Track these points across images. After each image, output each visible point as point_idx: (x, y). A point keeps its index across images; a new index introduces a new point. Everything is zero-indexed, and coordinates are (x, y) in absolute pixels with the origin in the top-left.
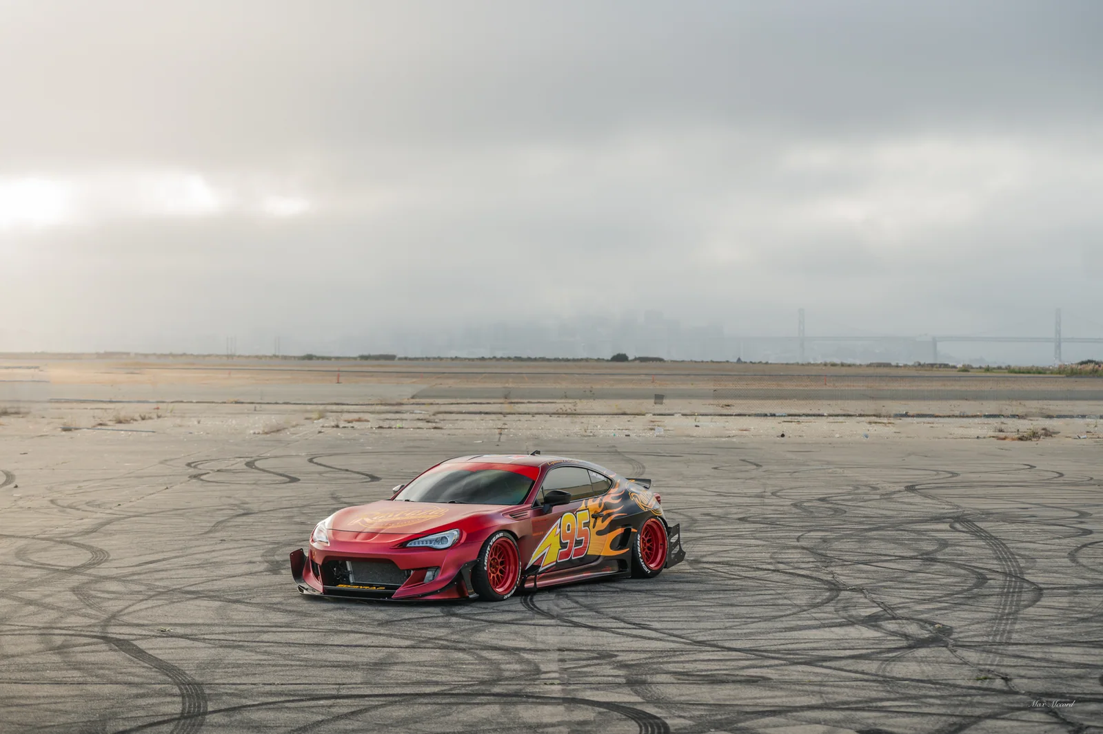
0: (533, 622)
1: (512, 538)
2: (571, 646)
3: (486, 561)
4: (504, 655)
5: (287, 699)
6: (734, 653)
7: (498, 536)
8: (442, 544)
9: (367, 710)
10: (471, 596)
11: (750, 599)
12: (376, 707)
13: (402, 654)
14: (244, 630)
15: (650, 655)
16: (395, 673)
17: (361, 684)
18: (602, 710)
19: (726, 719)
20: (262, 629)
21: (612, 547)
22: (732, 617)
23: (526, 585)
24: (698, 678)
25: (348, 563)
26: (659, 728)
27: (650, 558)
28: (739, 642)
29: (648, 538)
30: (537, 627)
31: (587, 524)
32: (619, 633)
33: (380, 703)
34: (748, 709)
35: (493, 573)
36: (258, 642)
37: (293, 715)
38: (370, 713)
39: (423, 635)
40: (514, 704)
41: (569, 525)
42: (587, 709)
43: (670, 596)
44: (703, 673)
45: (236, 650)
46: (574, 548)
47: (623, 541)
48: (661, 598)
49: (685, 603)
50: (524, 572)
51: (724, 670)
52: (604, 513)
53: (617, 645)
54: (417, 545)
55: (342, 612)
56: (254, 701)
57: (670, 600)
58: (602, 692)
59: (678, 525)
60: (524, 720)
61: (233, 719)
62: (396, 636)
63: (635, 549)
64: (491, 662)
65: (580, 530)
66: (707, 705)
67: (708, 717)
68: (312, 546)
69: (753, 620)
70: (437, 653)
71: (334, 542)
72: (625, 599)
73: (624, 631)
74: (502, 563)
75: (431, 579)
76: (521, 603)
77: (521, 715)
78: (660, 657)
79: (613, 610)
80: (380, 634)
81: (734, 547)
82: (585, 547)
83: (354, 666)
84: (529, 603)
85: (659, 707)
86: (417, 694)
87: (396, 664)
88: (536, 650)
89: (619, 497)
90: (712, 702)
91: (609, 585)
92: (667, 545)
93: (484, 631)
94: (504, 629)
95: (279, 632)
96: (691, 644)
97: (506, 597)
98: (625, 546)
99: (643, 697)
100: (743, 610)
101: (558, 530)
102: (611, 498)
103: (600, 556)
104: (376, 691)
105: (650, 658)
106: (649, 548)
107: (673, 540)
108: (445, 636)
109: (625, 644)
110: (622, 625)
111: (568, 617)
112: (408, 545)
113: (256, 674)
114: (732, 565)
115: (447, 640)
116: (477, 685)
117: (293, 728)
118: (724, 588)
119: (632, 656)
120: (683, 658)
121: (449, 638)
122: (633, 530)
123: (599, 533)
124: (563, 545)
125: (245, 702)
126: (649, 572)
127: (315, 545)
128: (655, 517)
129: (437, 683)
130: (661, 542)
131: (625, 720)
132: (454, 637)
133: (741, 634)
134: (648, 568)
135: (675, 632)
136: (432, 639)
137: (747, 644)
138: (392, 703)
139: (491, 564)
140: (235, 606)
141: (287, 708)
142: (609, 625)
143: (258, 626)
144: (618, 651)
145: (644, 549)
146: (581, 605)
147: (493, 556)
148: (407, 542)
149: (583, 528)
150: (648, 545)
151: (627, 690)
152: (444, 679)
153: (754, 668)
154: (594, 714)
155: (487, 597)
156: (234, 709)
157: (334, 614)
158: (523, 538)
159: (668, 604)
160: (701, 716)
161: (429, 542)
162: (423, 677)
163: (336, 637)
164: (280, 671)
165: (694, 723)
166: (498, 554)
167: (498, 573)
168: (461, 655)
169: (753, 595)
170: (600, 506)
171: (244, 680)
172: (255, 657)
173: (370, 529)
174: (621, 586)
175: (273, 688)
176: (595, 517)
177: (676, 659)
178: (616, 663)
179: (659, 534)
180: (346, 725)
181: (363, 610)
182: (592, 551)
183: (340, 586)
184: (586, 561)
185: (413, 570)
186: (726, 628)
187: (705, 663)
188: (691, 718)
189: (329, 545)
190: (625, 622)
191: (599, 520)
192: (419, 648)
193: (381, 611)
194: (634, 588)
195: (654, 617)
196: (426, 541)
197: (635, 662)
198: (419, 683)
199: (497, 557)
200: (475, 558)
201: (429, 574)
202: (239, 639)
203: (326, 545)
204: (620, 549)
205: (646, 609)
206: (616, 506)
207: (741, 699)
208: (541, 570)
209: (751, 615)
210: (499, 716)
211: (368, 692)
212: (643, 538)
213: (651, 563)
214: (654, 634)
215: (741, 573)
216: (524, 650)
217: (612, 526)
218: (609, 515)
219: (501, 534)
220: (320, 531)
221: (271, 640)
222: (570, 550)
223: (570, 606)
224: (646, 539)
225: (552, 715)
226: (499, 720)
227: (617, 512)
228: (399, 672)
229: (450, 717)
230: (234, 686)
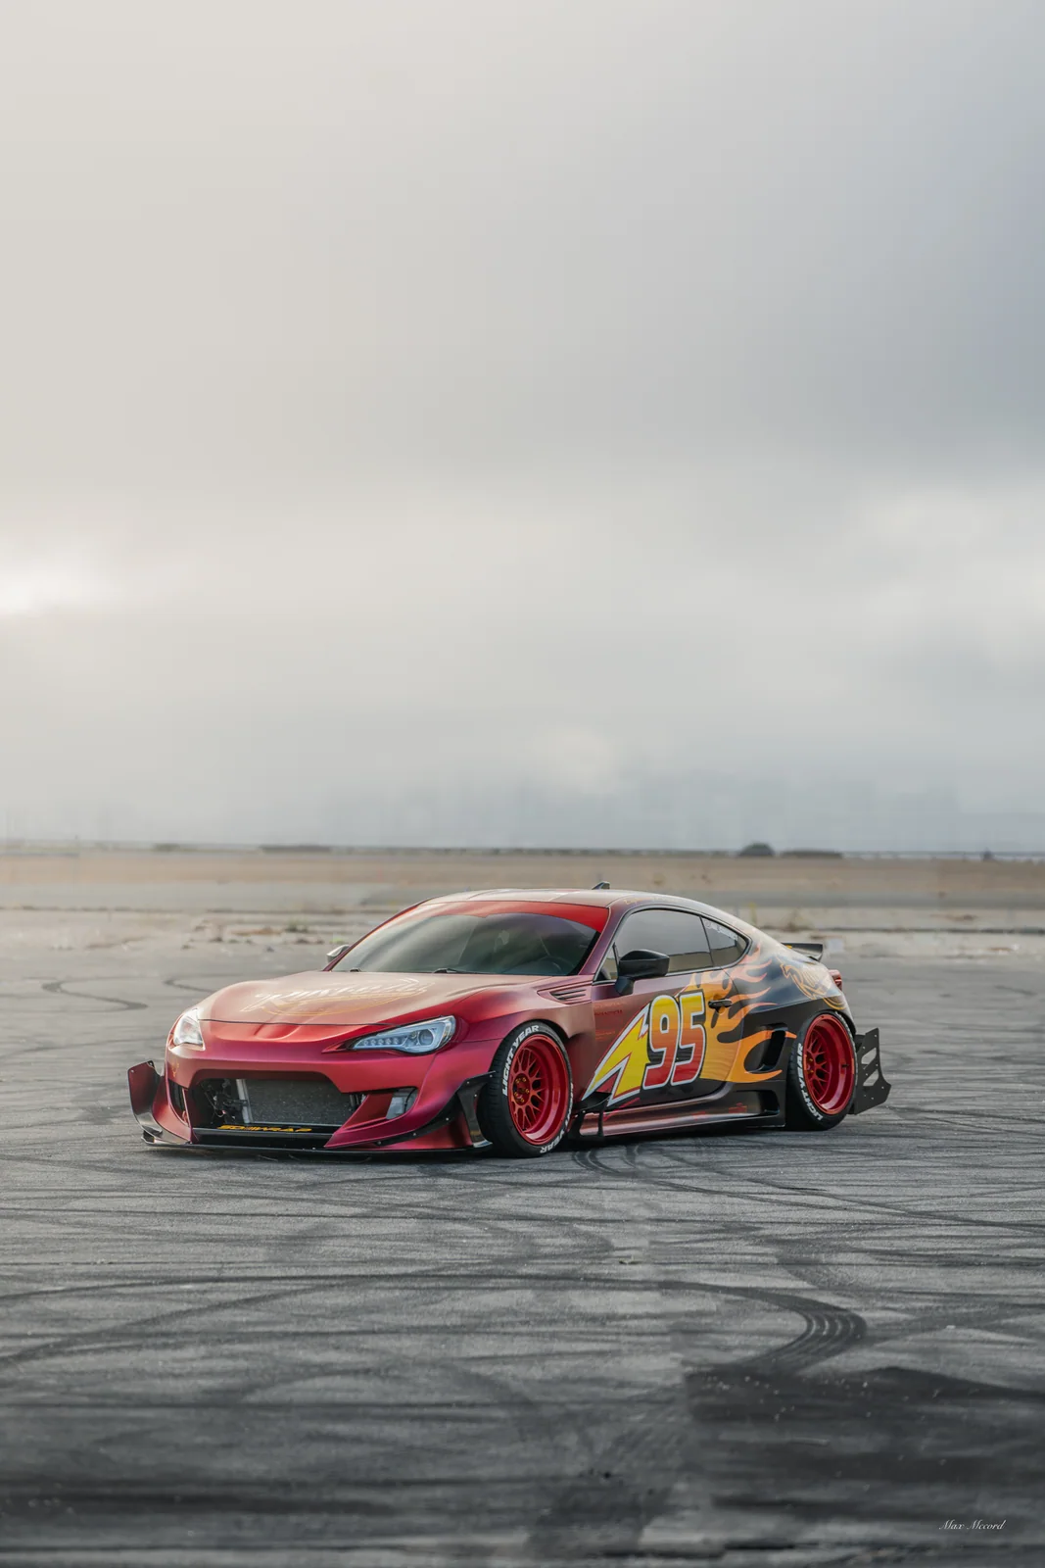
0: (596, 1184)
1: (558, 1039)
2: (670, 1216)
3: (506, 1077)
4: (541, 1226)
5: (120, 1282)
6: (990, 1229)
7: (528, 1031)
8: (422, 1044)
9: (275, 1296)
10: (476, 1145)
11: (1019, 1159)
12: (295, 1292)
13: (345, 1226)
14: (36, 1196)
15: (823, 1228)
16: (331, 1248)
17: (265, 1262)
18: (731, 1297)
19: (975, 1313)
20: (73, 1193)
21: (749, 1065)
22: (985, 1181)
23: (583, 1131)
24: (918, 1259)
25: (239, 1082)
26: (845, 1322)
27: (822, 1088)
28: (999, 1214)
29: (817, 1054)
30: (604, 1191)
31: (700, 1019)
32: (762, 1200)
33: (302, 1287)
34: (1021, 1301)
35: (520, 1103)
36: (65, 1210)
37: (133, 1304)
38: (281, 1301)
39: (384, 1201)
40: (564, 1288)
41: (665, 1020)
42: (704, 1296)
43: (862, 1154)
44: (930, 1253)
45: (23, 1222)
46: (674, 1065)
47: (771, 1055)
48: (845, 1156)
49: (891, 1163)
50: (578, 1106)
51: (971, 1249)
52: (733, 1000)
53: (761, 1215)
54: (373, 1046)
55: (228, 1172)
56: (55, 1286)
57: (862, 1158)
58: (732, 1275)
59: (876, 1031)
60: (581, 1310)
61: (11, 1310)
62: (331, 1202)
63: (793, 1072)
64: (516, 1235)
65: (686, 1030)
66: (939, 1294)
67: (940, 1310)
68: (170, 1054)
69: (1026, 1186)
70: (411, 1225)
71: (215, 1044)
72: (775, 1157)
73: (774, 1197)
74: (536, 1085)
75: (400, 1111)
76: (574, 1160)
77: (574, 1304)
78: (845, 1231)
79: (751, 1170)
80: (303, 1200)
81: (984, 1093)
82: (696, 1061)
83: (254, 1241)
84: (589, 1161)
85: (845, 1296)
86: (372, 1276)
87: (331, 1237)
88: (602, 1221)
89: (759, 973)
90: (948, 1291)
91: (742, 1138)
92: (855, 1069)
93: (503, 1195)
94: (539, 1194)
95: (104, 1197)
96: (904, 1215)
97: (544, 1150)
98: (775, 1064)
99: (813, 1282)
100: (1004, 1174)
101: (645, 1028)
102: (746, 971)
103: (724, 1083)
104: (294, 1272)
105: (824, 1232)
106: (820, 1073)
107: (868, 1058)
108: (427, 1202)
109: (776, 1214)
110: (770, 1189)
111: (667, 1178)
112: (356, 1046)
113: (59, 1251)
114: (982, 1116)
115: (432, 1208)
116: (489, 1264)
117: (131, 1321)
118: (968, 1144)
119: (791, 1229)
120: (889, 1234)
121: (435, 1204)
122: (788, 1035)
123: (724, 1038)
124: (655, 1058)
125: (35, 1287)
126: (821, 1117)
127: (176, 1051)
128: (831, 1011)
129: (412, 1262)
130: (842, 1060)
131: (778, 1311)
132: (444, 1203)
133: (1003, 1203)
134: (818, 1110)
135: (873, 1200)
136: (403, 1206)
137: (1017, 1218)
138: (323, 1288)
139: (515, 1086)
140: (20, 1165)
141: (118, 1294)
142: (743, 1190)
143: (66, 1190)
144: (762, 1223)
145: (810, 1075)
146: (690, 1164)
147: (520, 1071)
148: (356, 1040)
149: (693, 1027)
150: (818, 1066)
151: (781, 1272)
152: (424, 1256)
153: (1030, 1247)
154: (718, 1303)
155: (507, 1148)
156: (16, 1297)
157: (209, 1174)
158: (577, 1037)
159: (858, 1164)
160: (927, 1308)
161: (396, 1041)
162: (386, 1254)
163: (215, 1204)
164: (107, 1247)
165: (914, 1318)
166: (529, 1067)
167: (529, 1103)
168: (458, 1226)
169: (1023, 1154)
170: (724, 987)
171: (35, 1259)
172: (56, 1230)
173: (282, 1018)
174: (767, 1139)
175: (93, 1269)
176: (717, 1006)
177: (875, 1235)
178: (759, 1237)
179: (839, 1045)
180: (235, 1316)
181: (269, 1168)
182: (709, 1071)
183: (226, 1129)
184: (695, 1092)
185: (366, 1093)
186: (972, 1196)
187: (934, 1240)
188: (907, 1311)
189: (204, 1048)
190: (774, 1186)
191: (724, 1012)
192: (375, 1217)
193: (303, 1170)
194: (792, 1142)
195: (832, 1181)
196: (391, 1039)
197: (796, 1237)
198: (374, 1261)
199: (526, 1072)
200: (486, 1072)
201: (397, 1102)
202: (28, 1207)
203: (197, 1048)
204: (764, 1071)
205: (815, 1170)
206: (756, 988)
207: (1006, 1287)
208: (611, 1101)
209: (1022, 1180)
210: (531, 1305)
211: (279, 1273)
212: (808, 1053)
213: (825, 1101)
214: (831, 1202)
215: (1001, 1126)
216: (580, 1220)
217: (750, 1025)
218: (742, 1004)
219: (535, 1028)
220: (187, 1026)
221: (90, 1208)
222: (665, 1070)
223: (667, 1164)
224: (815, 1055)
225: (634, 1304)
226: (533, 1309)
227: (755, 1000)
228: (337, 1249)
229: (438, 1306)
230: (16, 1267)
